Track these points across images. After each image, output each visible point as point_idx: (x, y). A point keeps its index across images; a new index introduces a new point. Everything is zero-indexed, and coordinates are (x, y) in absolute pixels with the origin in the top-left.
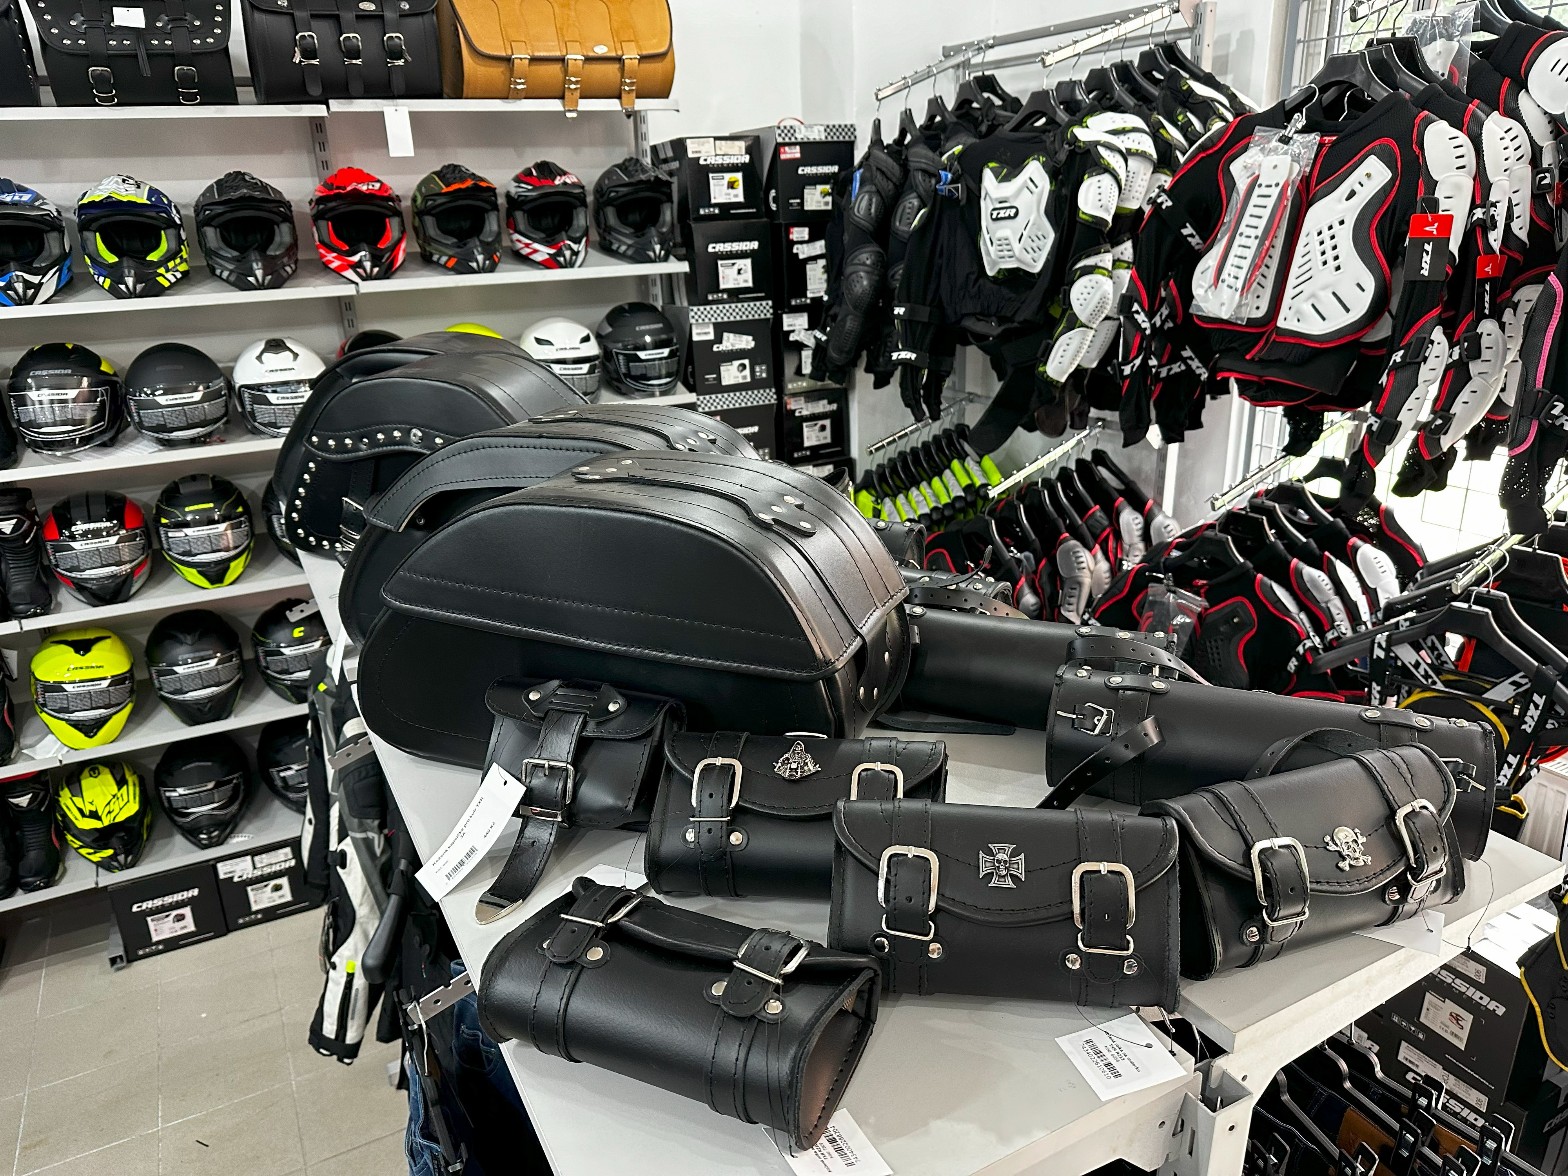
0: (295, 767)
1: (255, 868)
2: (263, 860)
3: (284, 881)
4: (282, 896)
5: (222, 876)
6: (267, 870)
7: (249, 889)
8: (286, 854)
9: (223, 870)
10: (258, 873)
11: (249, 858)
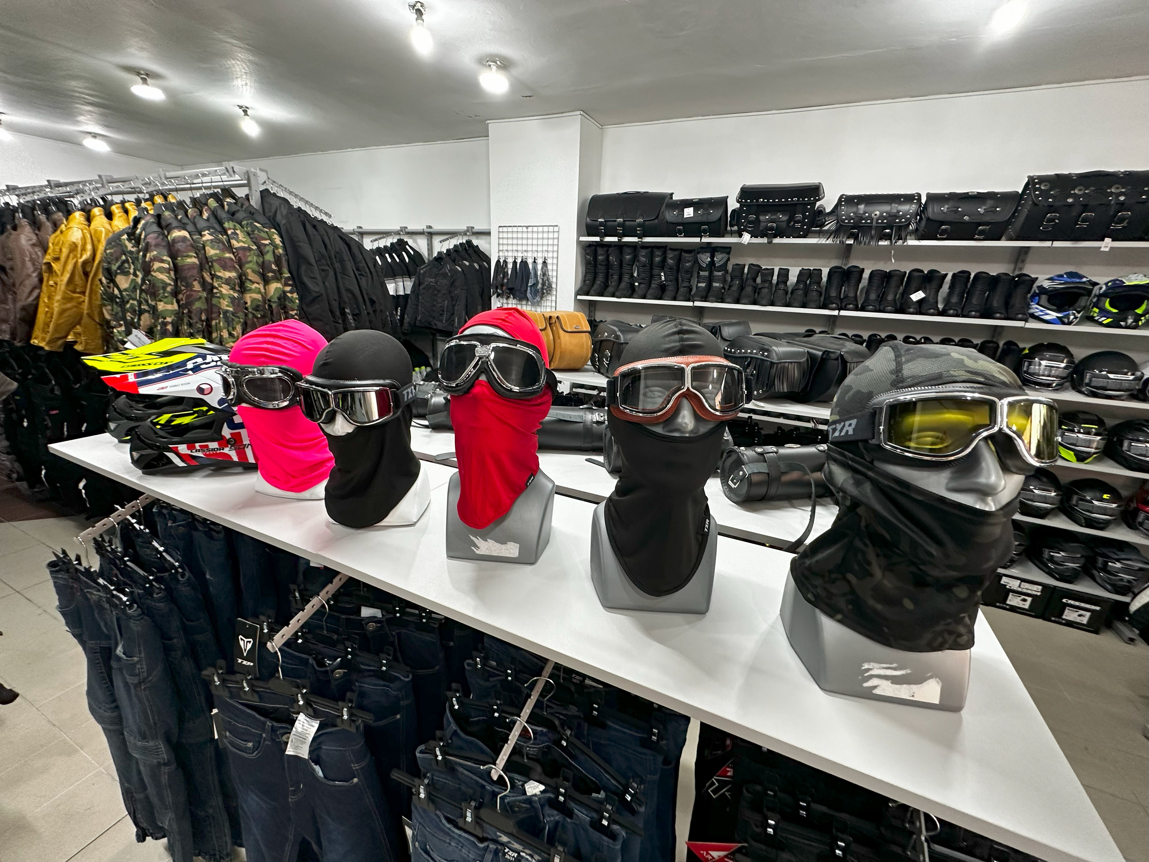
0: (1063, 554)
1: (1019, 587)
2: (1025, 585)
3: (1029, 599)
4: (1024, 605)
5: (1002, 582)
6: (1025, 591)
7: (1011, 594)
8: (1038, 588)
9: (1004, 580)
10: (1020, 589)
11: (1019, 581)
